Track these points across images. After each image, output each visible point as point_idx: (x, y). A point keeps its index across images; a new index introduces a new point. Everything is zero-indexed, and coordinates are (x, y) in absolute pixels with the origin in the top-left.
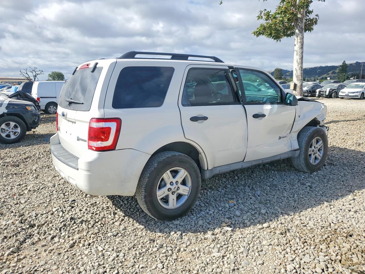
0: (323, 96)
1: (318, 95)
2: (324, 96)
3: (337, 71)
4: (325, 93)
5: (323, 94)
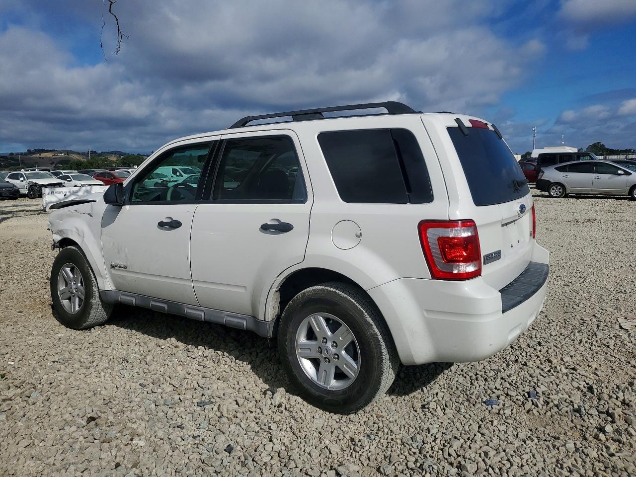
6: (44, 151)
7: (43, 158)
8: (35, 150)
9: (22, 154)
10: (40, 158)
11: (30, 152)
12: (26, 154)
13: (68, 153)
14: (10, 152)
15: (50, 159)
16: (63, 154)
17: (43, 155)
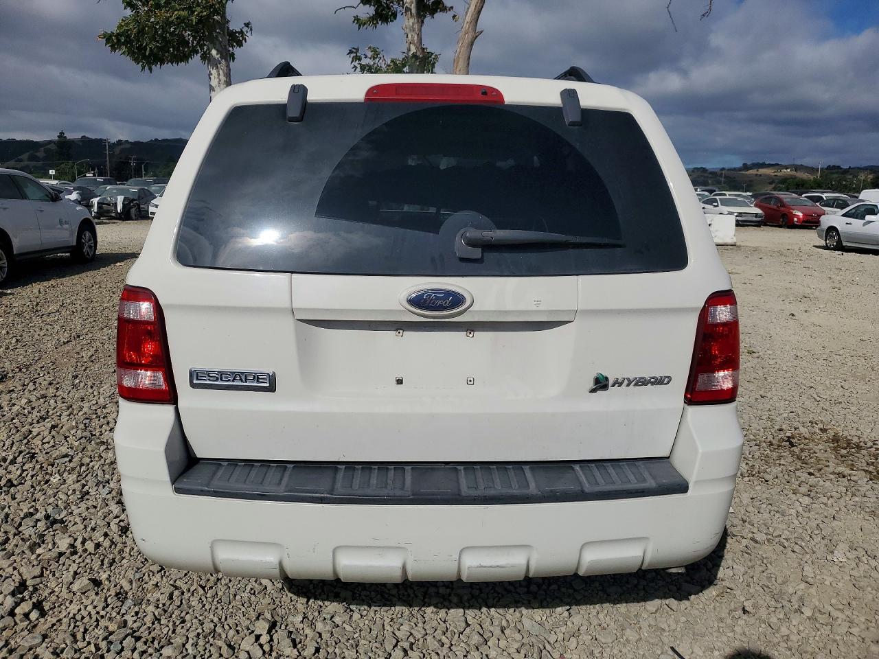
0: (111, 216)
1: (97, 213)
2: (113, 215)
3: (41, 154)
4: (113, 208)
5: (108, 211)
6: (763, 165)
7: (761, 175)
8: (753, 164)
9: (735, 169)
10: (757, 175)
11: (746, 167)
12: (740, 169)
13: (797, 168)
14: (722, 167)
15: (769, 176)
16: (789, 170)
17: (762, 171)
